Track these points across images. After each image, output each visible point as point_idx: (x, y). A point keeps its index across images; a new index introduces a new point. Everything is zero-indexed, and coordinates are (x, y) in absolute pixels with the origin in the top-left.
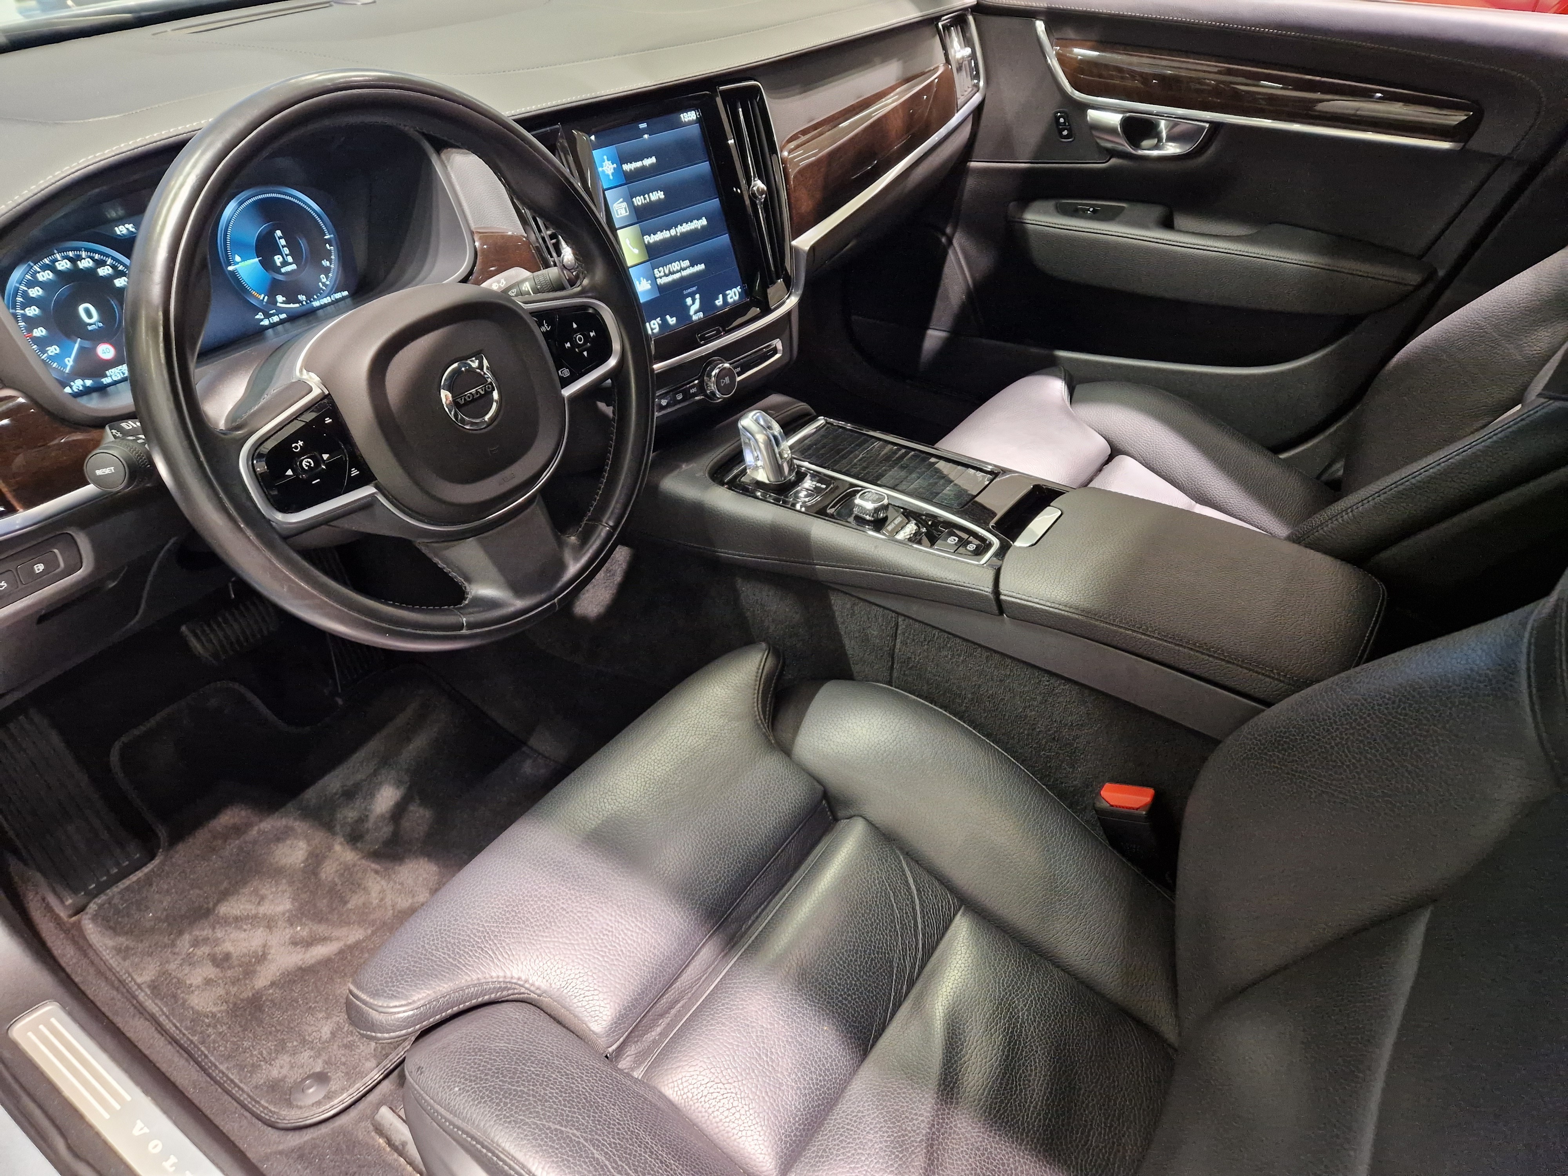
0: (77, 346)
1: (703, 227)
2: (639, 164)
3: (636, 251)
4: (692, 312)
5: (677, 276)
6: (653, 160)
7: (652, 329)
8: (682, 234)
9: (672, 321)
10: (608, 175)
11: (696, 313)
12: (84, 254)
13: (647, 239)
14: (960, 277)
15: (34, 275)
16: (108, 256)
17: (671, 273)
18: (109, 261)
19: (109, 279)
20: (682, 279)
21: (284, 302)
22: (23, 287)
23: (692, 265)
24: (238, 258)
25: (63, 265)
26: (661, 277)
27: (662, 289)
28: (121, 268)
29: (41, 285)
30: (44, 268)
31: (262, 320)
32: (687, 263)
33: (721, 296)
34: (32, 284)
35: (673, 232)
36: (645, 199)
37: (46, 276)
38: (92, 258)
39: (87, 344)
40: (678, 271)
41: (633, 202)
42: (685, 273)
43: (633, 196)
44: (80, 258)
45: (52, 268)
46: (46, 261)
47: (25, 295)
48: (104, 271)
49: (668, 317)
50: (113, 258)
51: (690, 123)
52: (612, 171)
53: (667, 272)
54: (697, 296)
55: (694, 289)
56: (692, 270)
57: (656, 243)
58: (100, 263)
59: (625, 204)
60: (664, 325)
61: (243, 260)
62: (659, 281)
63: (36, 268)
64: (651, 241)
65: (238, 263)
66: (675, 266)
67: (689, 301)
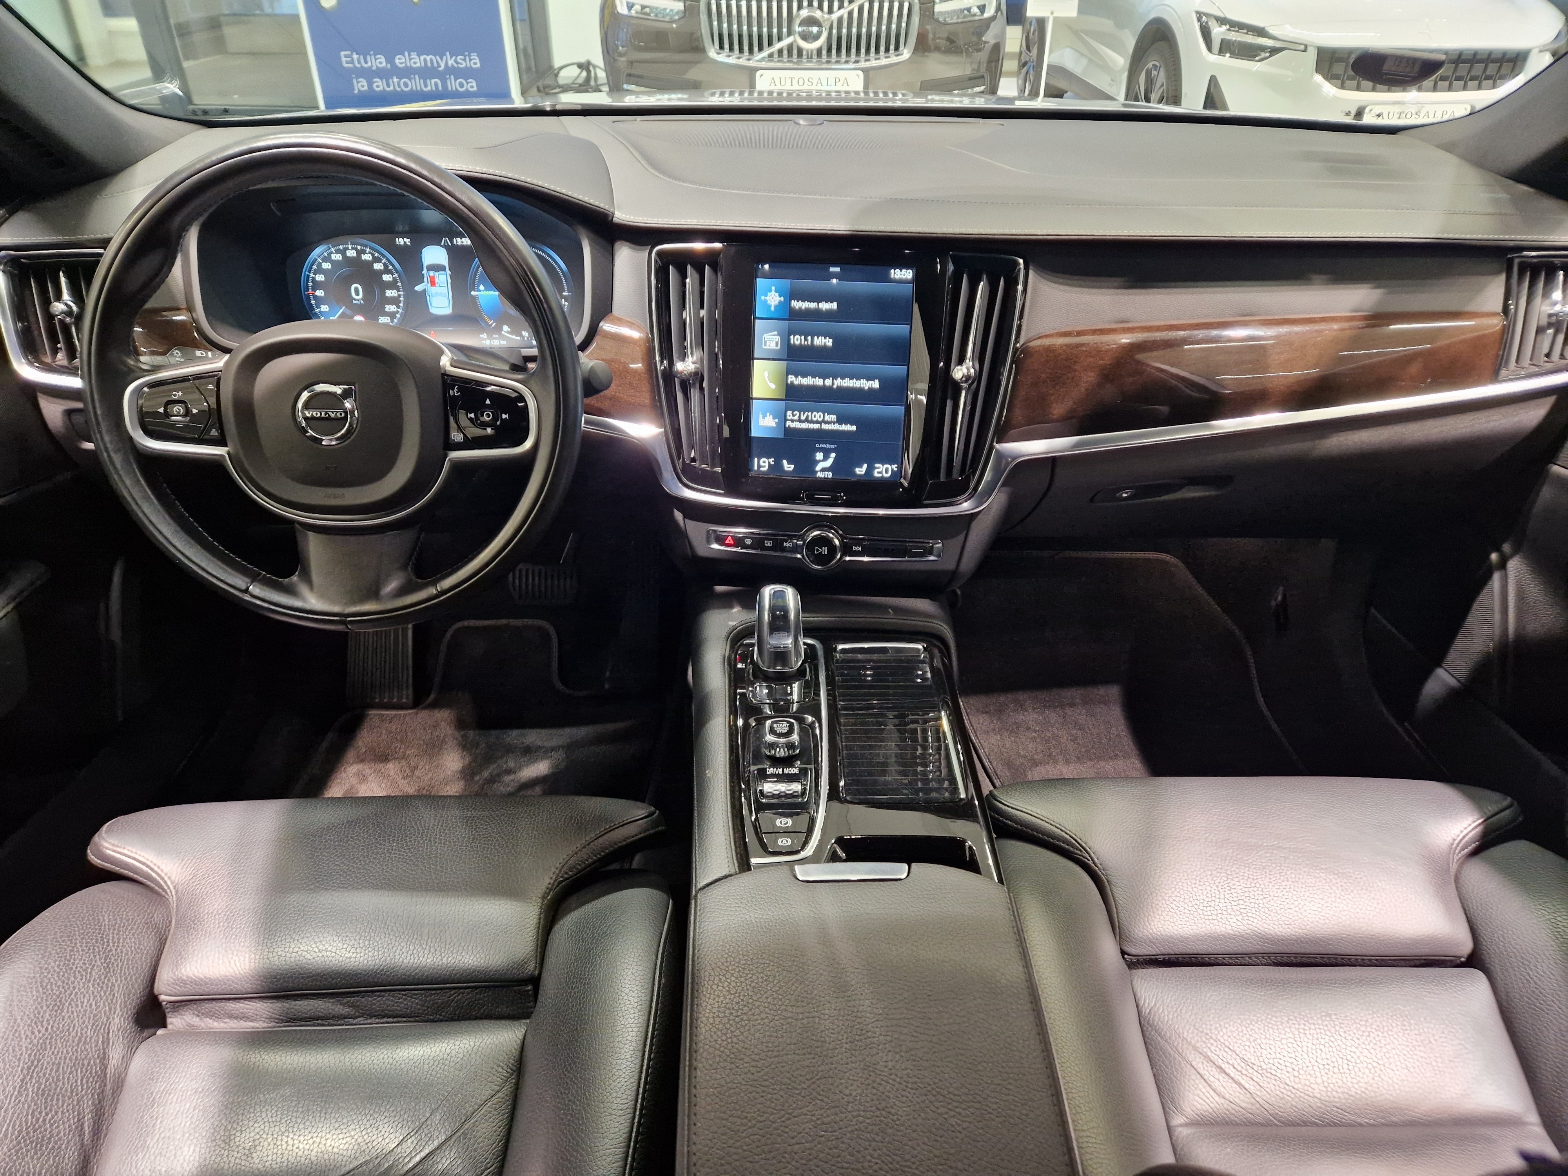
0: (341, 311)
1: (871, 390)
2: (813, 305)
3: (773, 386)
4: (818, 468)
5: (816, 426)
6: (834, 306)
7: (759, 466)
8: (840, 388)
9: (788, 467)
10: (770, 306)
11: (823, 470)
12: (368, 250)
13: (791, 378)
14: (1497, 617)
15: (330, 254)
16: (384, 256)
17: (807, 420)
18: (384, 260)
19: (380, 273)
20: (820, 432)
21: (508, 332)
22: (319, 260)
23: (840, 421)
24: (482, 287)
25: (351, 253)
26: (792, 421)
27: (788, 431)
28: (391, 267)
29: (333, 263)
30: (337, 252)
31: (484, 339)
32: (833, 417)
33: (865, 466)
34: (327, 259)
35: (828, 382)
36: (806, 340)
37: (337, 257)
38: (373, 255)
39: (349, 312)
40: (817, 422)
41: (789, 340)
42: (825, 427)
43: (792, 332)
44: (364, 252)
45: (343, 252)
46: (341, 247)
47: (320, 265)
48: (378, 266)
49: (785, 462)
50: (388, 259)
51: (900, 281)
52: (777, 302)
53: (803, 418)
54: (833, 455)
55: (833, 446)
56: (837, 427)
57: (801, 387)
58: (377, 260)
59: (777, 339)
60: (777, 467)
61: (486, 290)
62: (788, 424)
63: (333, 250)
64: (796, 383)
65: (480, 291)
66: (818, 416)
67: (819, 456)
